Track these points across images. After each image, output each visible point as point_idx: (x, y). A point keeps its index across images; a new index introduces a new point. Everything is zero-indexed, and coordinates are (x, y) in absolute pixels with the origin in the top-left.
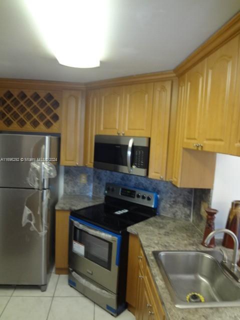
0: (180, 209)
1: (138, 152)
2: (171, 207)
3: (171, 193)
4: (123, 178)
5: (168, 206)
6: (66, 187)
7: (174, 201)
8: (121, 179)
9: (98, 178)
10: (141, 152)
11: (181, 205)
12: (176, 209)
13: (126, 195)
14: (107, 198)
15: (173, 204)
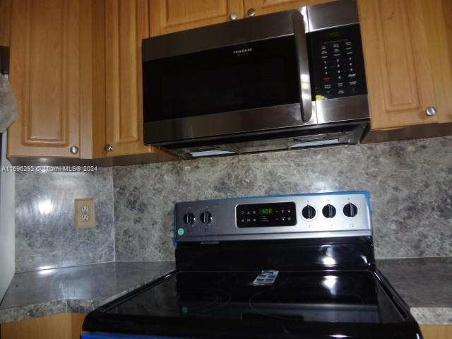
0: (432, 225)
1: (330, 49)
2: (403, 226)
3: (396, 189)
4: (223, 184)
5: (394, 226)
6: (25, 243)
7: (410, 209)
8: (216, 188)
9: (132, 204)
10: (342, 47)
11: (436, 215)
12: (421, 229)
13: (261, 224)
14: (185, 250)
15: (409, 218)
